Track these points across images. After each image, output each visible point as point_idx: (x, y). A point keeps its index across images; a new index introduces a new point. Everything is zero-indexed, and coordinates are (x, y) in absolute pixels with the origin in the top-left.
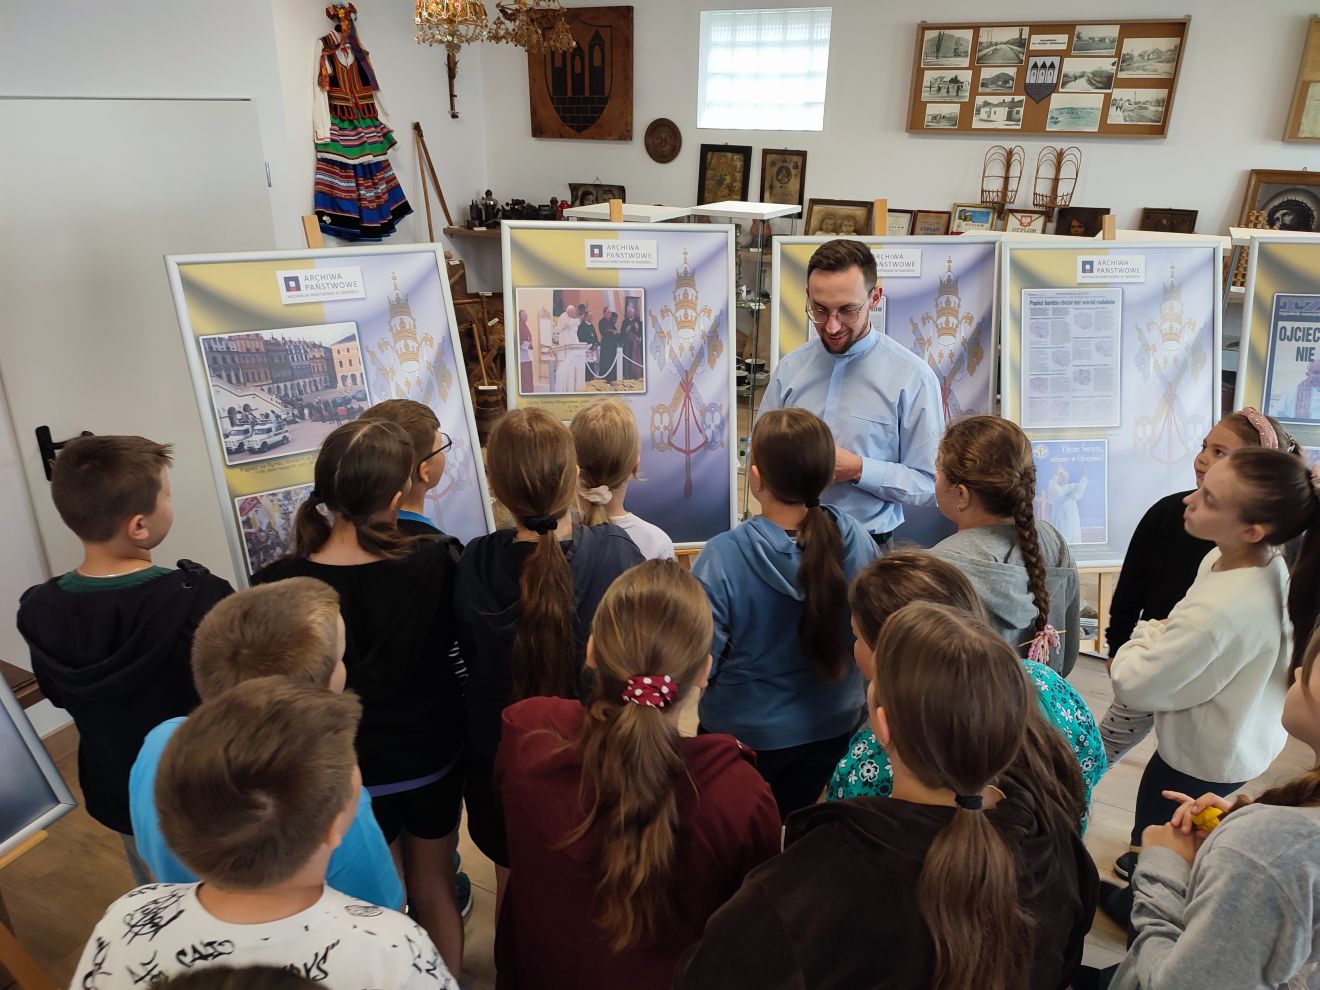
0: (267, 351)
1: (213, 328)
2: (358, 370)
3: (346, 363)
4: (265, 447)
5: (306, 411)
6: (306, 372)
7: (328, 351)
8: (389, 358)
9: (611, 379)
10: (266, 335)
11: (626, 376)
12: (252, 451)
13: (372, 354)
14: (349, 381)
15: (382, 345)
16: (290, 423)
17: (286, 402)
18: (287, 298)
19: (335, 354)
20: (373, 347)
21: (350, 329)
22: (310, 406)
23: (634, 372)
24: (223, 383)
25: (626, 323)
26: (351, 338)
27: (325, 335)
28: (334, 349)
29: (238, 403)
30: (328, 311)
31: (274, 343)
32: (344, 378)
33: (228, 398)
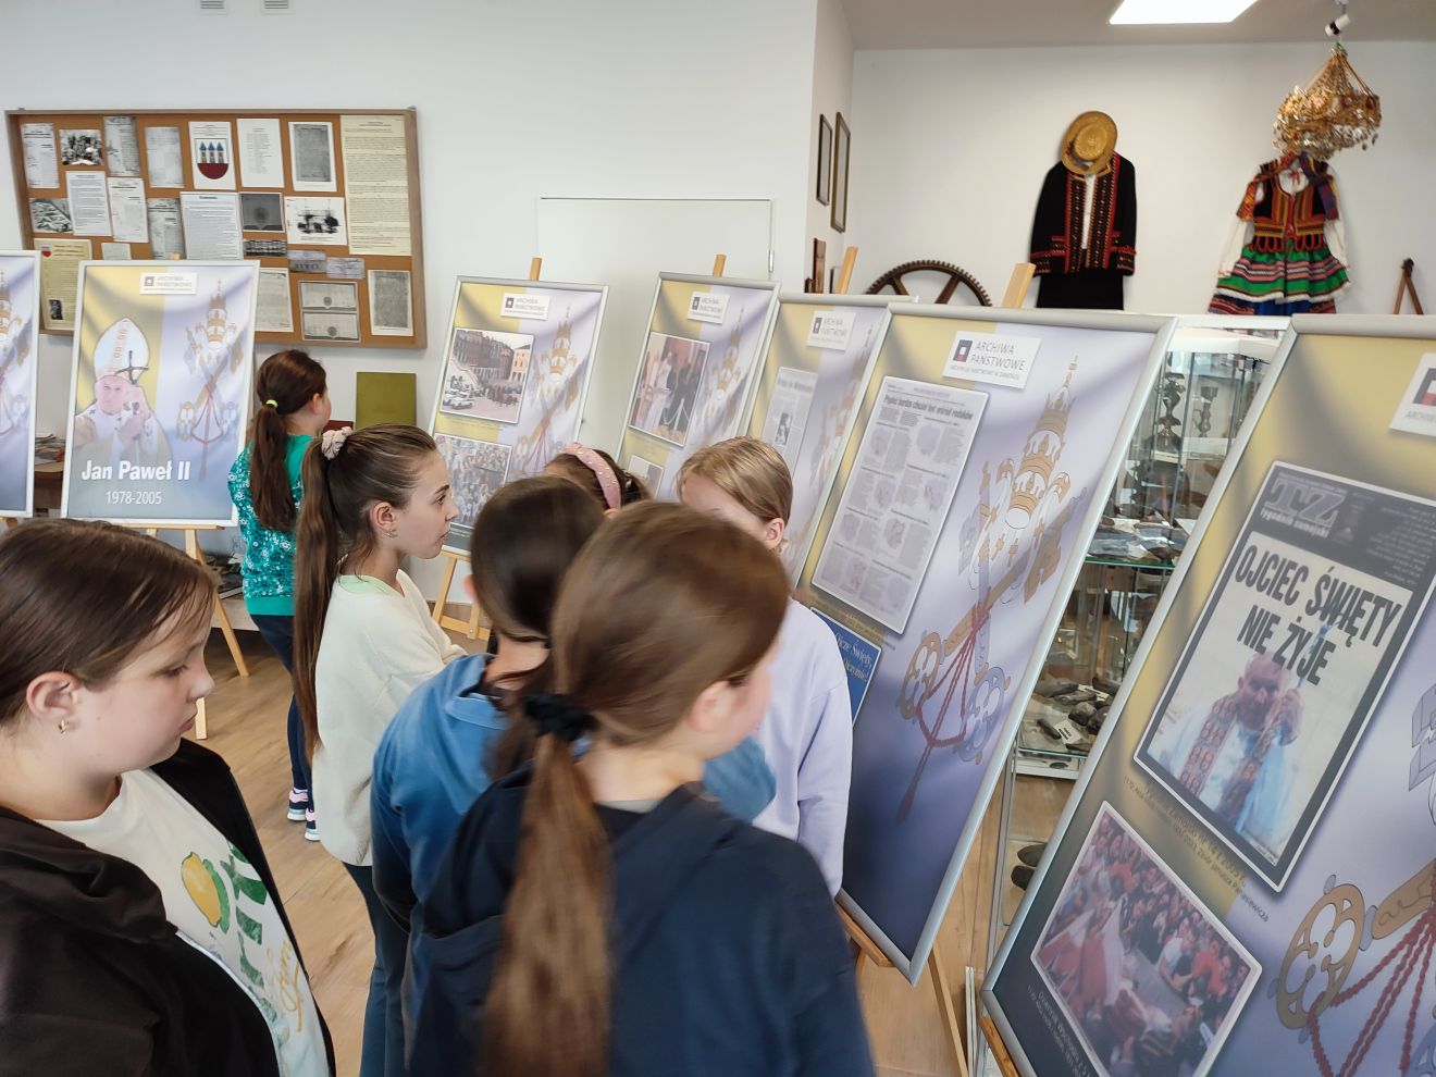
0: (482, 345)
1: (462, 323)
2: (524, 371)
3: (519, 364)
4: (460, 407)
5: (487, 390)
6: (496, 364)
7: (512, 352)
8: (544, 368)
9: (671, 427)
10: (486, 333)
11: (678, 429)
12: (454, 407)
13: (536, 363)
14: (516, 377)
15: (544, 357)
16: (478, 395)
17: (480, 381)
18: (504, 311)
19: (515, 356)
20: (539, 358)
21: (529, 340)
22: (490, 387)
23: (683, 427)
24: (456, 359)
25: (693, 376)
26: (527, 347)
27: (513, 341)
28: (516, 352)
29: (458, 374)
30: (523, 325)
31: (486, 340)
32: (515, 373)
33: (455, 370)
